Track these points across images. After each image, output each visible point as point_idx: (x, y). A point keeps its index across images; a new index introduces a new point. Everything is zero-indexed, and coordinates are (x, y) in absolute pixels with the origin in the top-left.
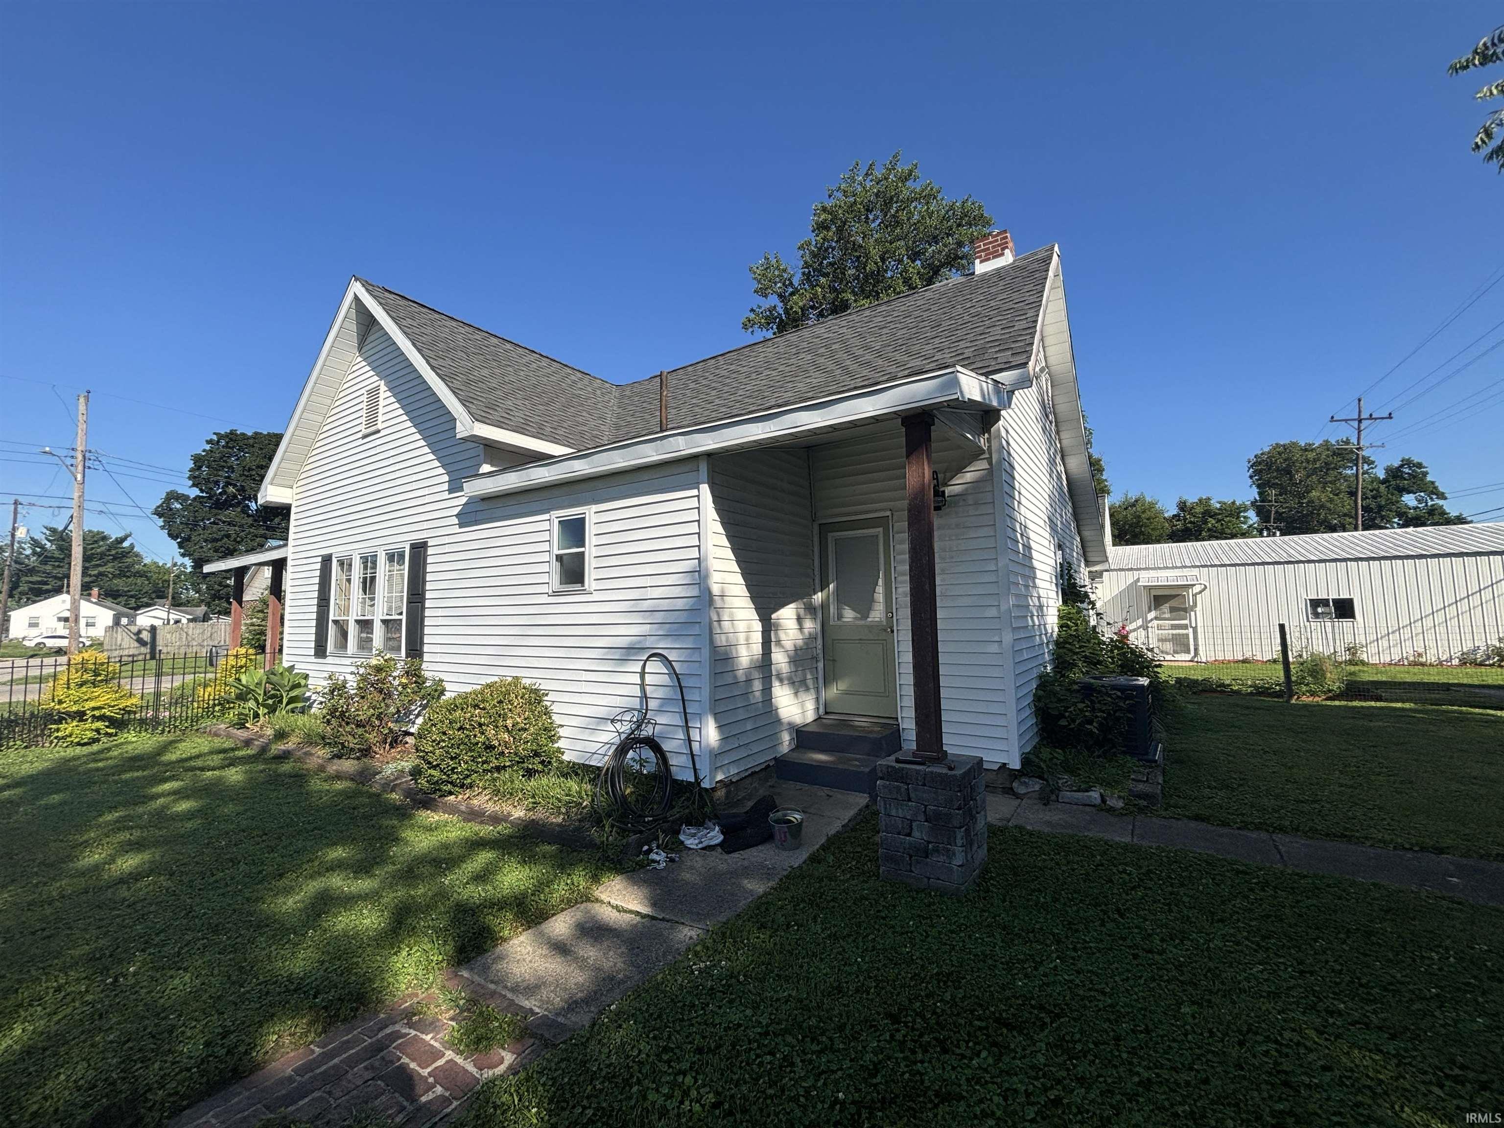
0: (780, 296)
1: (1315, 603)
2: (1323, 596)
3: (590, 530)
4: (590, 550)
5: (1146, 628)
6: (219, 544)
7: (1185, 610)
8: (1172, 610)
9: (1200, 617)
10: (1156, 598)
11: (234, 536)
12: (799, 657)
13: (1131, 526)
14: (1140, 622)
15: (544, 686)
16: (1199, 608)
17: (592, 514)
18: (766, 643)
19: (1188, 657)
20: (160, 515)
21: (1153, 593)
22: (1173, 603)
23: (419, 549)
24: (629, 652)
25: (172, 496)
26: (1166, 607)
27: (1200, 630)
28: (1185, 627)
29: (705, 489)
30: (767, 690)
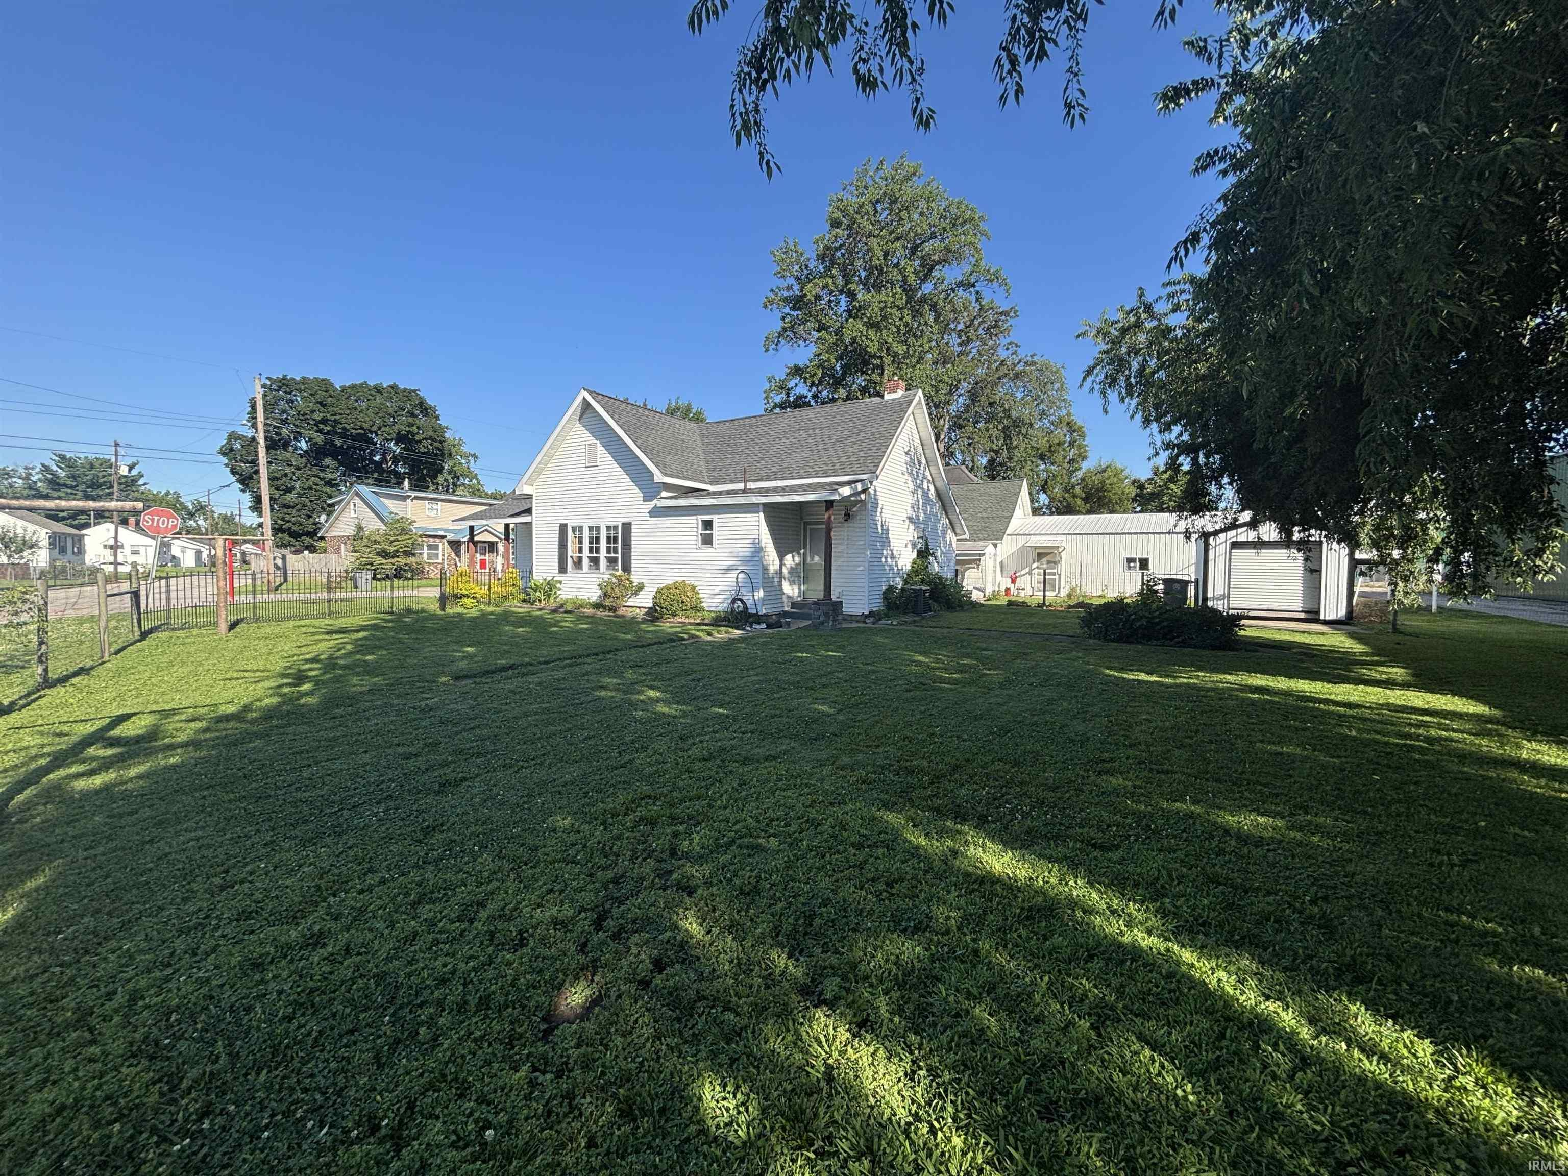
0: (797, 278)
1: (1130, 560)
2: (1134, 556)
3: (715, 525)
4: (715, 532)
5: (1030, 573)
6: (279, 483)
7: (1055, 563)
8: (1049, 562)
9: (1064, 568)
10: (1039, 554)
11: (290, 475)
12: (792, 571)
13: (1097, 490)
14: (1027, 570)
15: (696, 584)
16: (1063, 562)
17: (716, 519)
18: (781, 565)
19: (1054, 594)
20: (224, 454)
21: (1038, 551)
22: (1049, 558)
23: (627, 527)
24: (728, 570)
25: (233, 436)
26: (1044, 560)
27: (1063, 577)
28: (1054, 574)
29: (762, 514)
30: (780, 582)
